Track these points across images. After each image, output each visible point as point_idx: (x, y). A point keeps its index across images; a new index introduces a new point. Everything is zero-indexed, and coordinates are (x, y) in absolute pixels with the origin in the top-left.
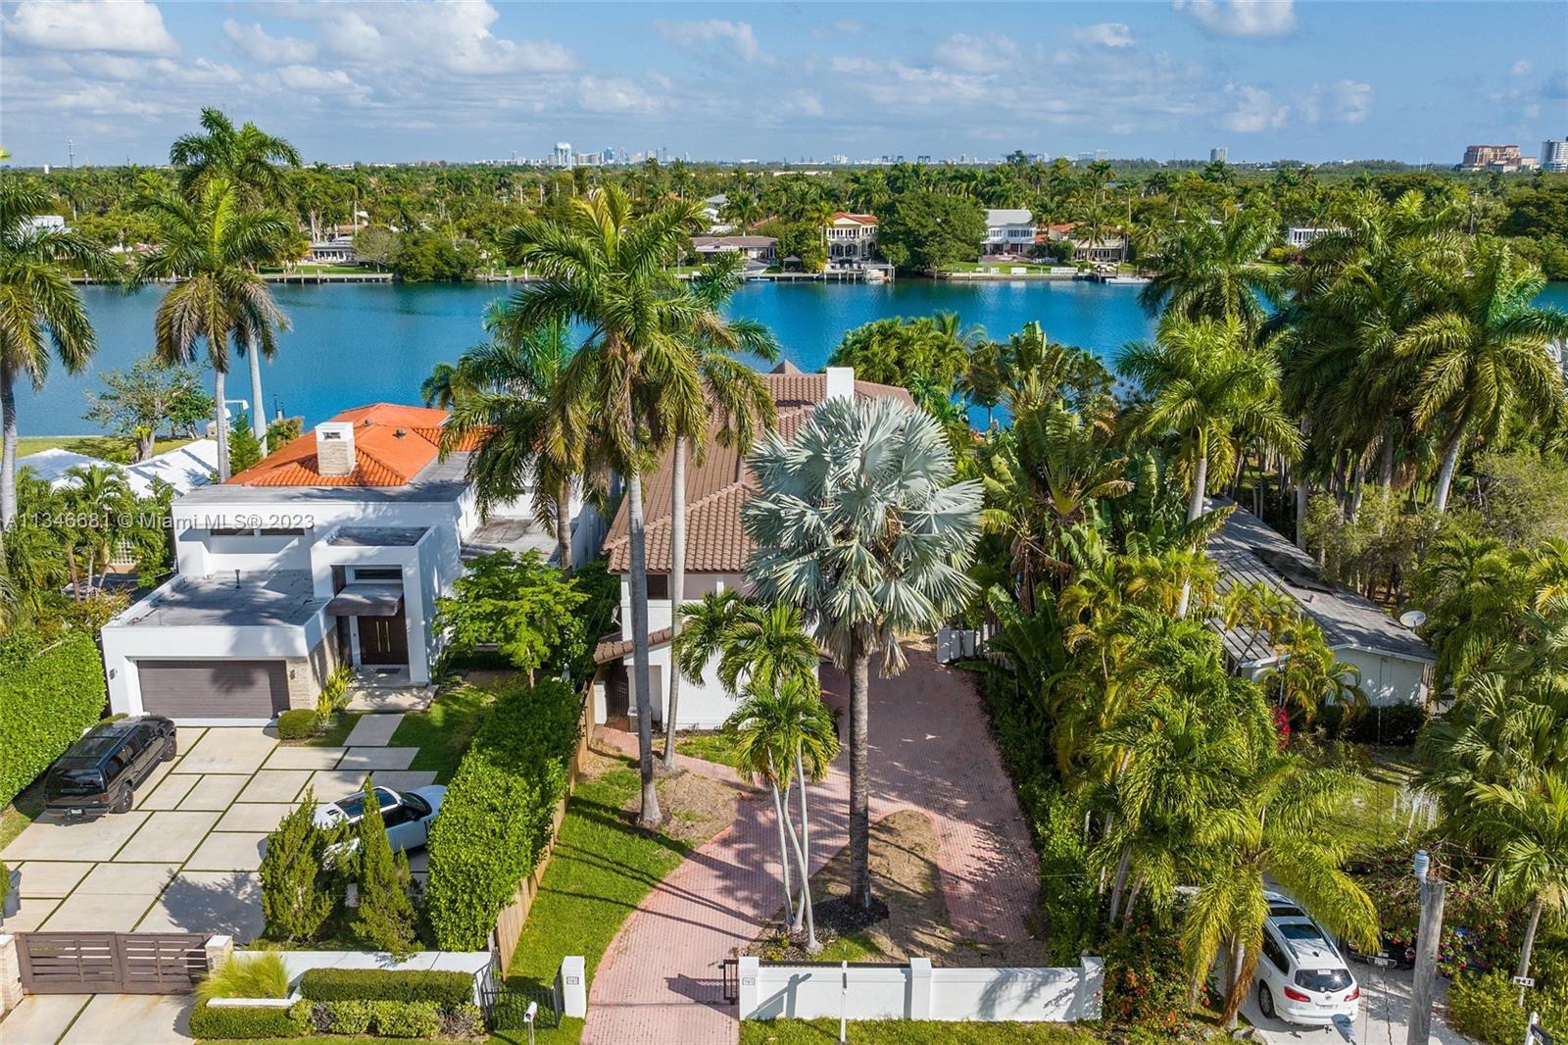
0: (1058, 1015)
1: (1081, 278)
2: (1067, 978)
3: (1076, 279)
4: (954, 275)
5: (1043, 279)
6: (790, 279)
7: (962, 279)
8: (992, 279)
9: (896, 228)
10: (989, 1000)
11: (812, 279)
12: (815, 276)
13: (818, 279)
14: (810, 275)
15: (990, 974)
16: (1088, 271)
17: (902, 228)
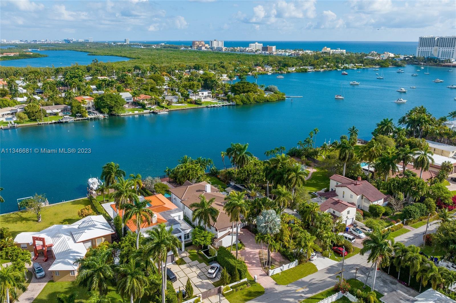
0: (294, 266)
1: (151, 113)
2: (295, 262)
3: (150, 113)
4: (121, 114)
5: (142, 114)
6: (79, 120)
7: (123, 115)
8: (130, 115)
9: (105, 104)
10: (289, 267)
11: (85, 119)
12: (86, 118)
13: (87, 119)
14: (84, 118)
15: (289, 264)
16: (152, 111)
17: (106, 104)
